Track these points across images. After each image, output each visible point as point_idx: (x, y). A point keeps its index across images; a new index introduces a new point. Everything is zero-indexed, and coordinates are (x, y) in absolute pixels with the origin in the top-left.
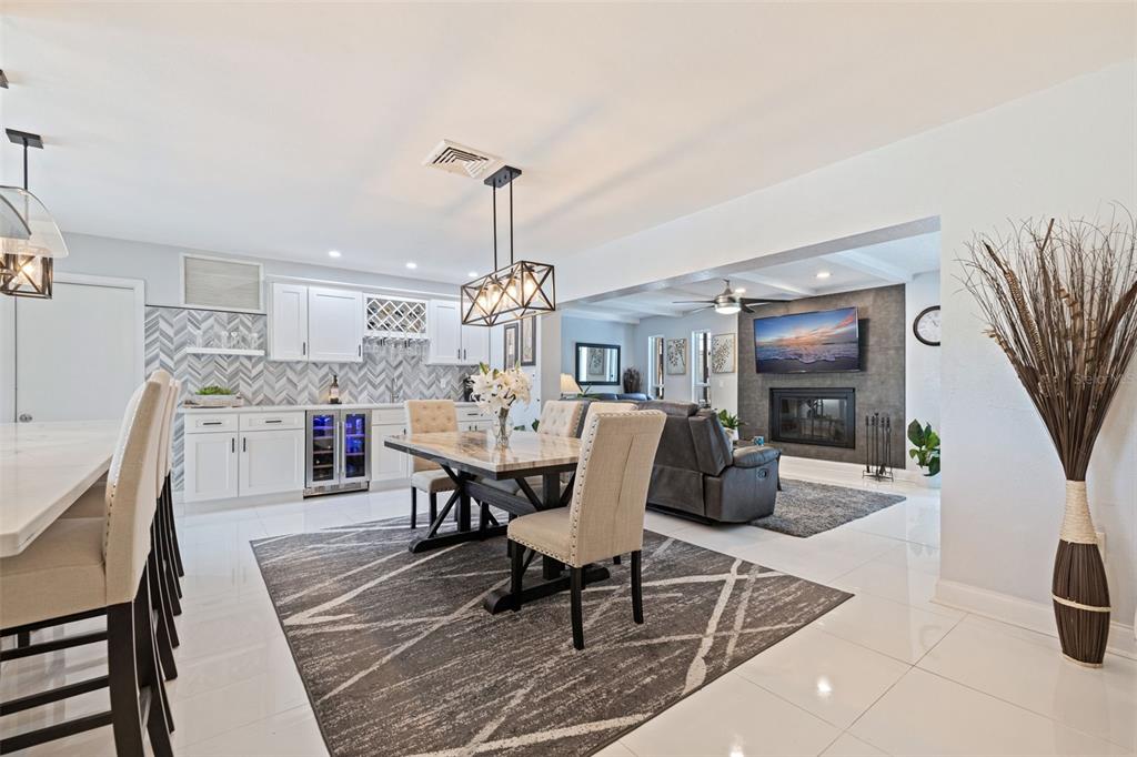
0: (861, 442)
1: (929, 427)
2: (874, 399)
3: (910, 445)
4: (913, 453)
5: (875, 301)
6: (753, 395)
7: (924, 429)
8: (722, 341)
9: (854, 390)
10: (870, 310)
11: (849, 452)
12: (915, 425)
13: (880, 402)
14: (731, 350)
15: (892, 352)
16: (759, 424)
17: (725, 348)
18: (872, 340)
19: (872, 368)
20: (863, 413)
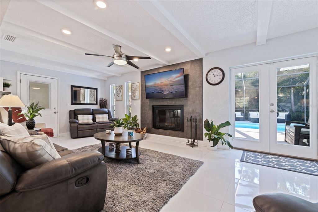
0: (186, 129)
1: (212, 122)
2: (191, 109)
3: (205, 131)
4: (206, 134)
5: (191, 66)
6: (146, 109)
7: (210, 123)
8: (135, 85)
9: (183, 105)
10: (189, 71)
11: (181, 133)
12: (207, 122)
13: (193, 111)
14: (138, 90)
15: (198, 89)
16: (148, 121)
17: (136, 89)
18: (190, 83)
19: (190, 96)
20: (187, 116)
